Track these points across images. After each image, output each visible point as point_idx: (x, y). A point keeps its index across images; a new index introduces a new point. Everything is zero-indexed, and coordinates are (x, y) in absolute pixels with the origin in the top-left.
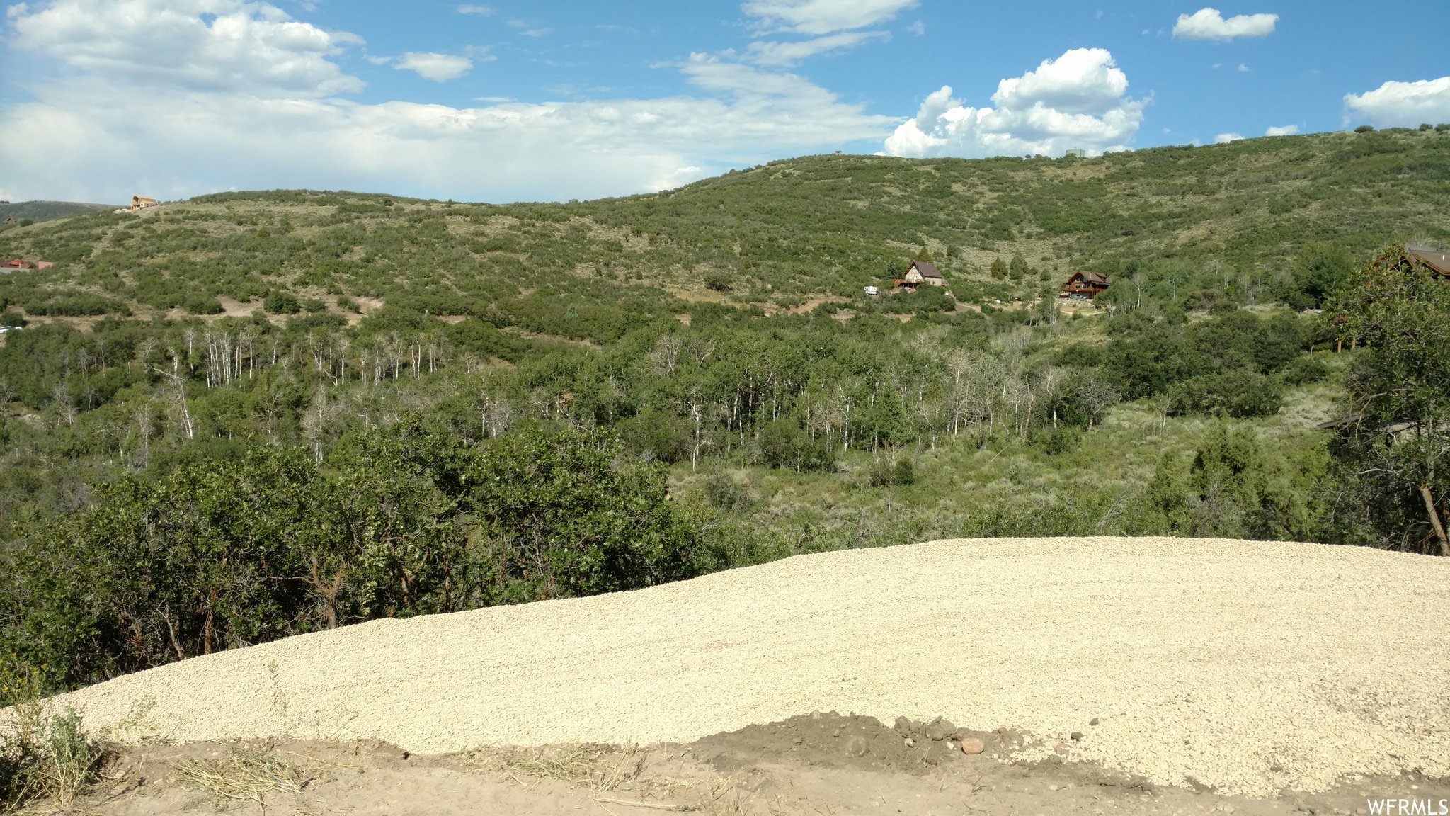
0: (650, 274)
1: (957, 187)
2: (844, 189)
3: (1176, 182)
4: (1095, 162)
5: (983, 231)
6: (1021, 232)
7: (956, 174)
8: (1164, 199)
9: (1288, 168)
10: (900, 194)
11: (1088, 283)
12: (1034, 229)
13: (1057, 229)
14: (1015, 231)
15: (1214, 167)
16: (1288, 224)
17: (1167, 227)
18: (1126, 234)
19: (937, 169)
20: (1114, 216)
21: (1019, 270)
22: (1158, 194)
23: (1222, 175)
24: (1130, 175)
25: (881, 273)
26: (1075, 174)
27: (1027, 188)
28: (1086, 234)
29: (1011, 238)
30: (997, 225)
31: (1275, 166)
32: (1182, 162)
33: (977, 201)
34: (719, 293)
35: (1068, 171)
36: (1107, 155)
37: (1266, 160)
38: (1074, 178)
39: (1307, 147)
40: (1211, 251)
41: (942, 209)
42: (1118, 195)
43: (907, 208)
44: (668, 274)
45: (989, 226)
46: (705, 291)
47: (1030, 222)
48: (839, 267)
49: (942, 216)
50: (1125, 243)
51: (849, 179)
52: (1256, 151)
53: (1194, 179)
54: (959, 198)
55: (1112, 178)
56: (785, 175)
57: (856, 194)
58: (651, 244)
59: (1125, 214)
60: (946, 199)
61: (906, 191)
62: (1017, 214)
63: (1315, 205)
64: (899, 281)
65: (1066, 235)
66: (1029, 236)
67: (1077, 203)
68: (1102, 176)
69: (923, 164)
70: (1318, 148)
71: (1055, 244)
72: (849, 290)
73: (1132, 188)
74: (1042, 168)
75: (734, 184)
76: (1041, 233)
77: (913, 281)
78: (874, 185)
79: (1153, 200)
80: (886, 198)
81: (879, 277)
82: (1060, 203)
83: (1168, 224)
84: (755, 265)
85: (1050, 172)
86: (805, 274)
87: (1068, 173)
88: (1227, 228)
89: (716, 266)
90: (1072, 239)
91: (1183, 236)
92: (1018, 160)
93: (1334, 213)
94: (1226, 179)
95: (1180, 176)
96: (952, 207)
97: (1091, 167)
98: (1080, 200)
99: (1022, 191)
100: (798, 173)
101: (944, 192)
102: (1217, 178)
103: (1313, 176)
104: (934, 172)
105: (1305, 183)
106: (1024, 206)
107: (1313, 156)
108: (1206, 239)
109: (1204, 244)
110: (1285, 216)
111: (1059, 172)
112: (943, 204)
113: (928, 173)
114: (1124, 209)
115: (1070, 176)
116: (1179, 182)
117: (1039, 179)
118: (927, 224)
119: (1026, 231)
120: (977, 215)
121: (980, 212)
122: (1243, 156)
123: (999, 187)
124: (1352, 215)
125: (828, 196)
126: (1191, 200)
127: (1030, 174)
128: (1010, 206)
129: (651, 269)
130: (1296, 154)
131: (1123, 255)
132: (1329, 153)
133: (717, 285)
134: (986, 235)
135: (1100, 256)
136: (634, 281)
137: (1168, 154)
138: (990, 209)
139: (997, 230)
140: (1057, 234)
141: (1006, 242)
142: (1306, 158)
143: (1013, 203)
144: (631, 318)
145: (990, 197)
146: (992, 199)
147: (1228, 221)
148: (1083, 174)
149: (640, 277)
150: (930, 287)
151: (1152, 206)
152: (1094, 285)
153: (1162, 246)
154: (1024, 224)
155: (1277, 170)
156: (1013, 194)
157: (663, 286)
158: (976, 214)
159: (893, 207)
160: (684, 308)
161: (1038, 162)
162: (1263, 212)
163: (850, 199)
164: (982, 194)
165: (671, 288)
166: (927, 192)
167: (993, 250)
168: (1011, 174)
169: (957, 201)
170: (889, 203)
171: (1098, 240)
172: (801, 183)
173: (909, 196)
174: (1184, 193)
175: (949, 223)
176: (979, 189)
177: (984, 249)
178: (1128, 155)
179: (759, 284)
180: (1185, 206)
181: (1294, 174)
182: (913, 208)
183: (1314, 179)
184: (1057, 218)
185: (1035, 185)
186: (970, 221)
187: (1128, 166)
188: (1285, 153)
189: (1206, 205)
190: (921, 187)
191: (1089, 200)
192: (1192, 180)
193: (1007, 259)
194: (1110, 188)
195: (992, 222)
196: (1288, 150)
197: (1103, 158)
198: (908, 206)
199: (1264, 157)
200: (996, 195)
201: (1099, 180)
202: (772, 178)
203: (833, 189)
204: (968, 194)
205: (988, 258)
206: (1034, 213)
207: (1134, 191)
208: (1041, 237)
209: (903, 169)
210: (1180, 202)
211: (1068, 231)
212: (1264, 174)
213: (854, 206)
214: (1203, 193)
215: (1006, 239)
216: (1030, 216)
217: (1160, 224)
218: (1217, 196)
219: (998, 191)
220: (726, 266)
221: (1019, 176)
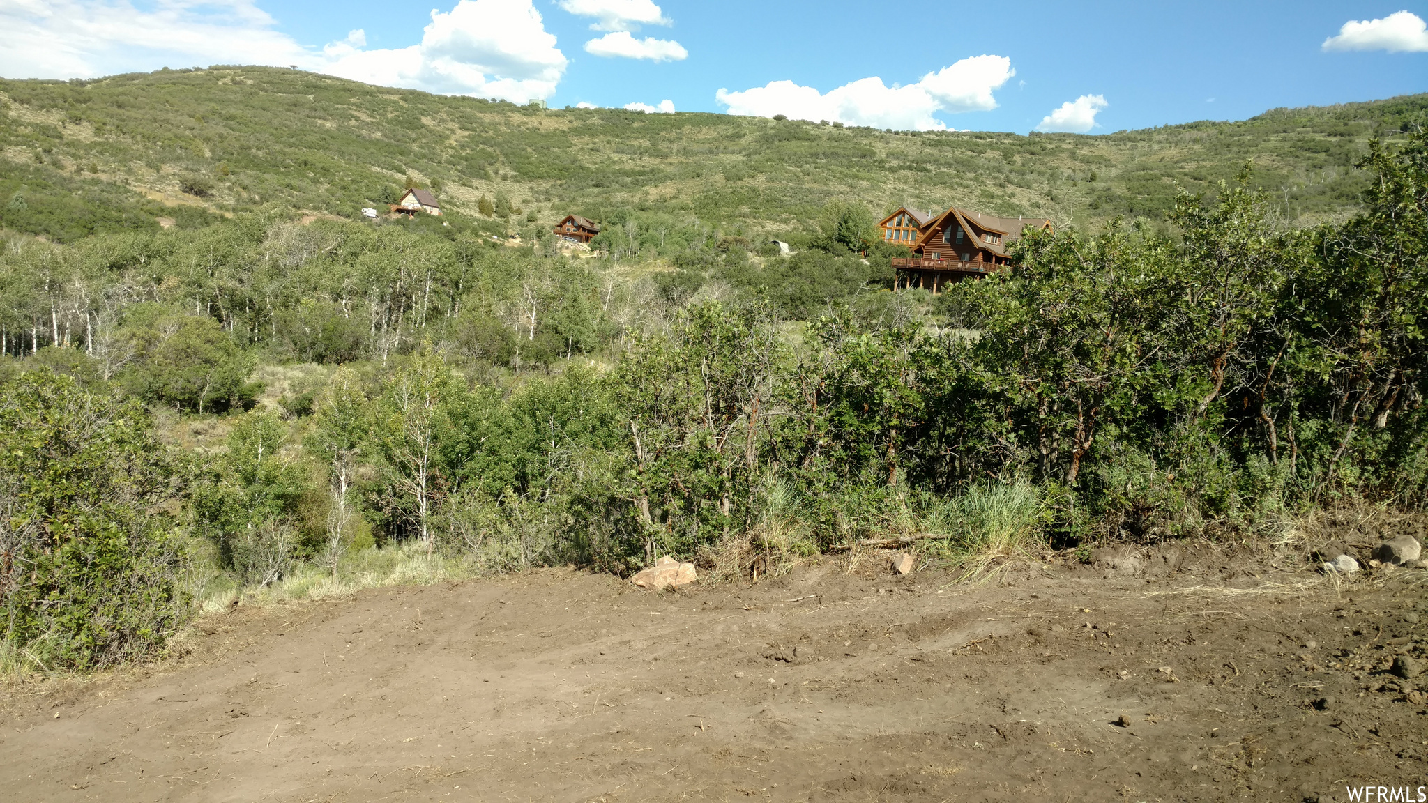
0: (106, 168)
1: (426, 120)
2: (307, 106)
3: (632, 142)
4: (557, 115)
5: (459, 167)
6: (497, 173)
7: (424, 107)
8: (625, 157)
9: (726, 143)
10: (368, 119)
11: (579, 227)
12: (507, 170)
13: (531, 174)
14: (490, 170)
15: (664, 133)
16: (743, 191)
17: (636, 183)
18: (597, 186)
19: (404, 99)
20: (582, 168)
21: (503, 209)
22: (618, 152)
23: (671, 142)
24: (590, 131)
25: (375, 196)
26: (541, 123)
27: (496, 130)
28: (559, 182)
29: (486, 177)
30: (473, 162)
31: (715, 139)
32: (636, 125)
33: (448, 138)
34: (199, 198)
35: (534, 119)
36: (568, 109)
37: (706, 133)
38: (540, 127)
39: (739, 126)
40: (682, 208)
41: (414, 140)
42: (582, 149)
43: (378, 135)
44: (130, 171)
45: (465, 163)
46: (181, 194)
47: (503, 163)
48: (327, 186)
49: (415, 147)
50: (600, 194)
51: (311, 97)
52: (699, 125)
53: (648, 142)
54: (430, 131)
55: (576, 132)
56: (235, 83)
57: (321, 113)
58: (96, 135)
59: (593, 167)
60: (417, 130)
61: (374, 118)
62: (490, 155)
63: (761, 177)
64: (396, 207)
65: (540, 181)
66: (505, 178)
67: (545, 151)
68: (565, 128)
69: (388, 93)
70: (748, 129)
71: (531, 188)
72: (348, 210)
73: (594, 144)
74: (509, 113)
75: (174, 84)
76: (516, 176)
77: (410, 208)
78: (339, 106)
79: (616, 157)
80: (353, 122)
81: (373, 201)
82: (529, 150)
83: (637, 180)
84: (233, 173)
85: (516, 118)
86: (293, 188)
87: (534, 122)
88: (691, 191)
89: (187, 169)
90: (546, 185)
91: (654, 192)
92: (483, 102)
93: (777, 185)
94: (675, 146)
95: (636, 138)
96: (424, 140)
97: (556, 119)
98: (548, 149)
99: (491, 133)
100: (249, 82)
101: (414, 124)
102: (666, 144)
103: (747, 152)
104: (401, 103)
105: (740, 158)
106: (495, 147)
107: (744, 135)
108: (674, 197)
109: (674, 201)
110: (739, 183)
111: (525, 119)
112: (414, 135)
113: (395, 102)
114: (591, 162)
115: (536, 124)
116: (635, 143)
117: (507, 124)
118: (402, 153)
119: (501, 173)
120: (451, 152)
121: (453, 148)
122: (687, 127)
123: (469, 126)
124: (791, 188)
125: (288, 110)
126: (649, 162)
127: (498, 118)
128: (481, 146)
129: (107, 163)
130: (731, 131)
131: (602, 205)
132: (758, 134)
133: (196, 189)
134: (461, 171)
135: (579, 203)
136: (87, 175)
137: (623, 115)
138: (463, 147)
139: (473, 170)
140: (531, 179)
141: (483, 181)
142: (738, 136)
143: (484, 143)
144: (99, 216)
145: (460, 135)
146: (464, 137)
147: (691, 183)
148: (549, 125)
149: (94, 170)
150: (429, 216)
151: (614, 162)
152: (584, 230)
153: (636, 200)
154: (498, 165)
155: (717, 143)
156: (484, 135)
157: (127, 183)
158: (449, 150)
159: (364, 132)
160: (162, 211)
161: (504, 107)
162: (719, 179)
163: (315, 118)
164: (453, 131)
165: (136, 187)
166: (395, 121)
167: (472, 187)
168: (479, 115)
169: (428, 134)
170: (358, 127)
171: (573, 188)
172: (257, 94)
173: (378, 123)
174: (641, 154)
175: (424, 156)
176: (449, 126)
177: (465, 185)
178: (588, 112)
179: (245, 195)
180: (644, 166)
181: (731, 149)
182: (384, 135)
183: (749, 155)
184: (529, 163)
185: (503, 129)
186: (445, 157)
187: (589, 122)
188: (722, 128)
189: (662, 166)
190: (390, 116)
191: (556, 150)
192: (646, 143)
193: (490, 198)
194: (575, 140)
195: (466, 159)
196: (725, 127)
197: (565, 111)
198: (379, 134)
199: (705, 130)
200: (466, 133)
201: (564, 132)
202: (220, 83)
203: (295, 105)
204: (438, 129)
205: (471, 195)
206: (506, 155)
207: (596, 146)
208: (516, 180)
209: (371, 96)
210: (638, 162)
211: (542, 177)
212: (707, 146)
213: (322, 125)
214: (658, 156)
215: (482, 178)
216: (502, 158)
217: (629, 180)
218: (669, 160)
219: (467, 130)
220: (199, 170)
221: (488, 118)
